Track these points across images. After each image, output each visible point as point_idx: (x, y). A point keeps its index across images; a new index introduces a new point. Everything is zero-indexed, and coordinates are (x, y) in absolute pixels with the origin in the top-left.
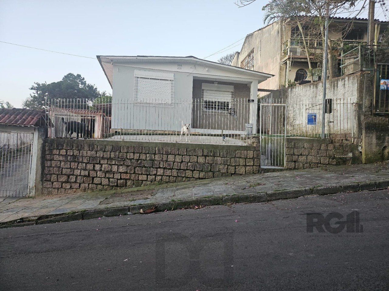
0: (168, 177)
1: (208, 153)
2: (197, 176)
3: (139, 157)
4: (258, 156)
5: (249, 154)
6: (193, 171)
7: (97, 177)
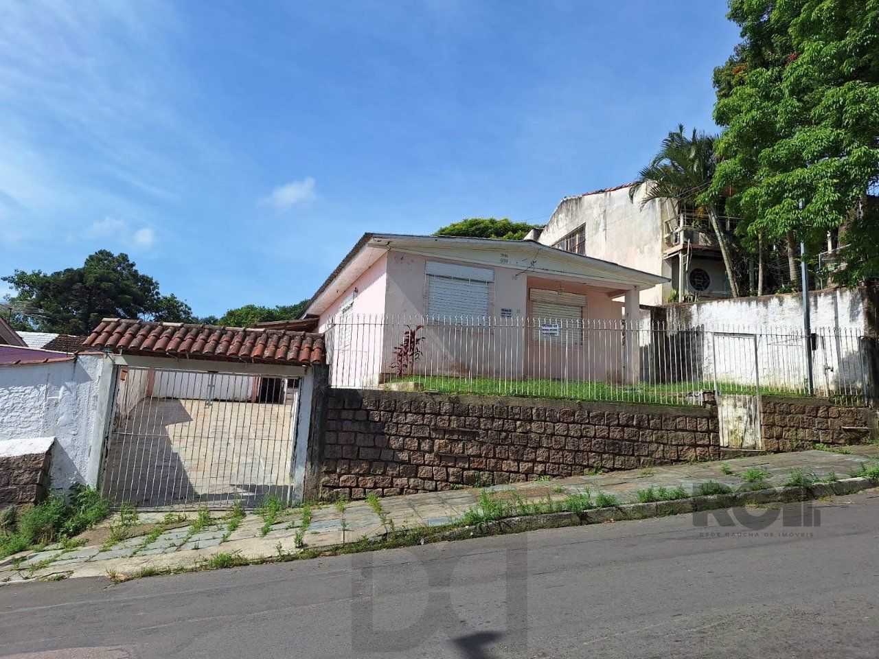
0: (557, 466)
1: (627, 421)
2: (610, 464)
3: (503, 427)
4: (715, 428)
5: (700, 423)
6: (600, 454)
7: (424, 464)
